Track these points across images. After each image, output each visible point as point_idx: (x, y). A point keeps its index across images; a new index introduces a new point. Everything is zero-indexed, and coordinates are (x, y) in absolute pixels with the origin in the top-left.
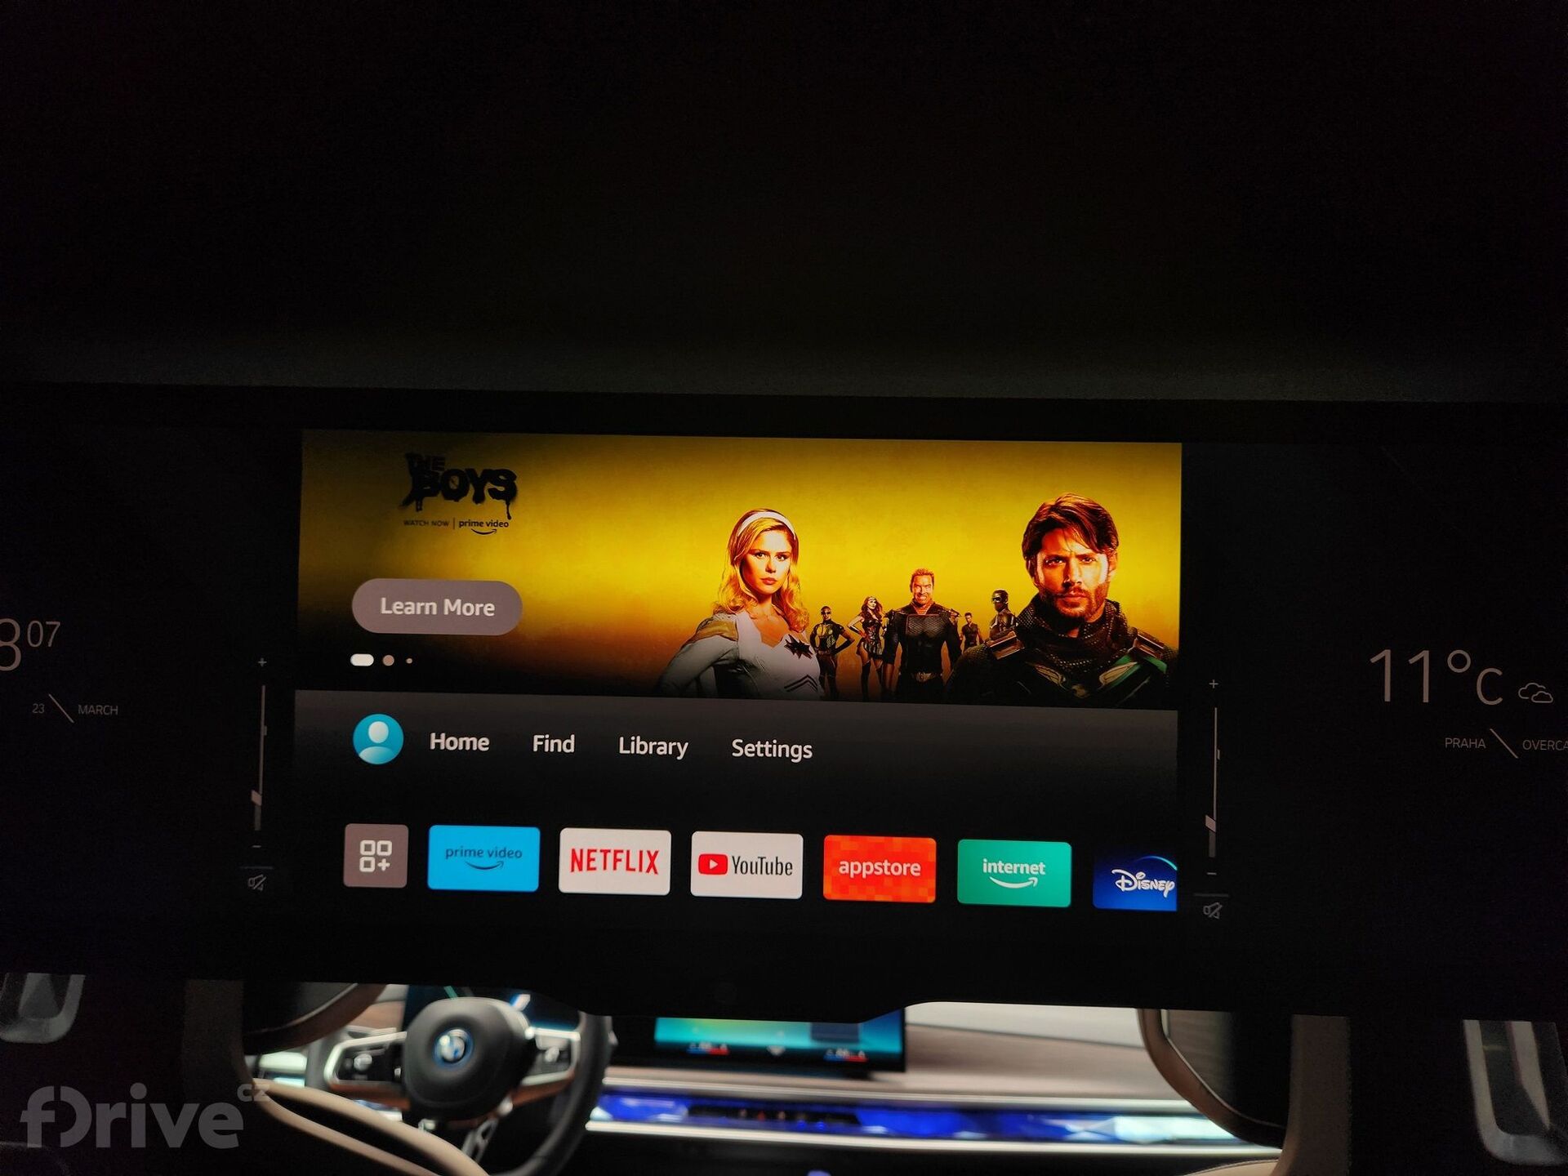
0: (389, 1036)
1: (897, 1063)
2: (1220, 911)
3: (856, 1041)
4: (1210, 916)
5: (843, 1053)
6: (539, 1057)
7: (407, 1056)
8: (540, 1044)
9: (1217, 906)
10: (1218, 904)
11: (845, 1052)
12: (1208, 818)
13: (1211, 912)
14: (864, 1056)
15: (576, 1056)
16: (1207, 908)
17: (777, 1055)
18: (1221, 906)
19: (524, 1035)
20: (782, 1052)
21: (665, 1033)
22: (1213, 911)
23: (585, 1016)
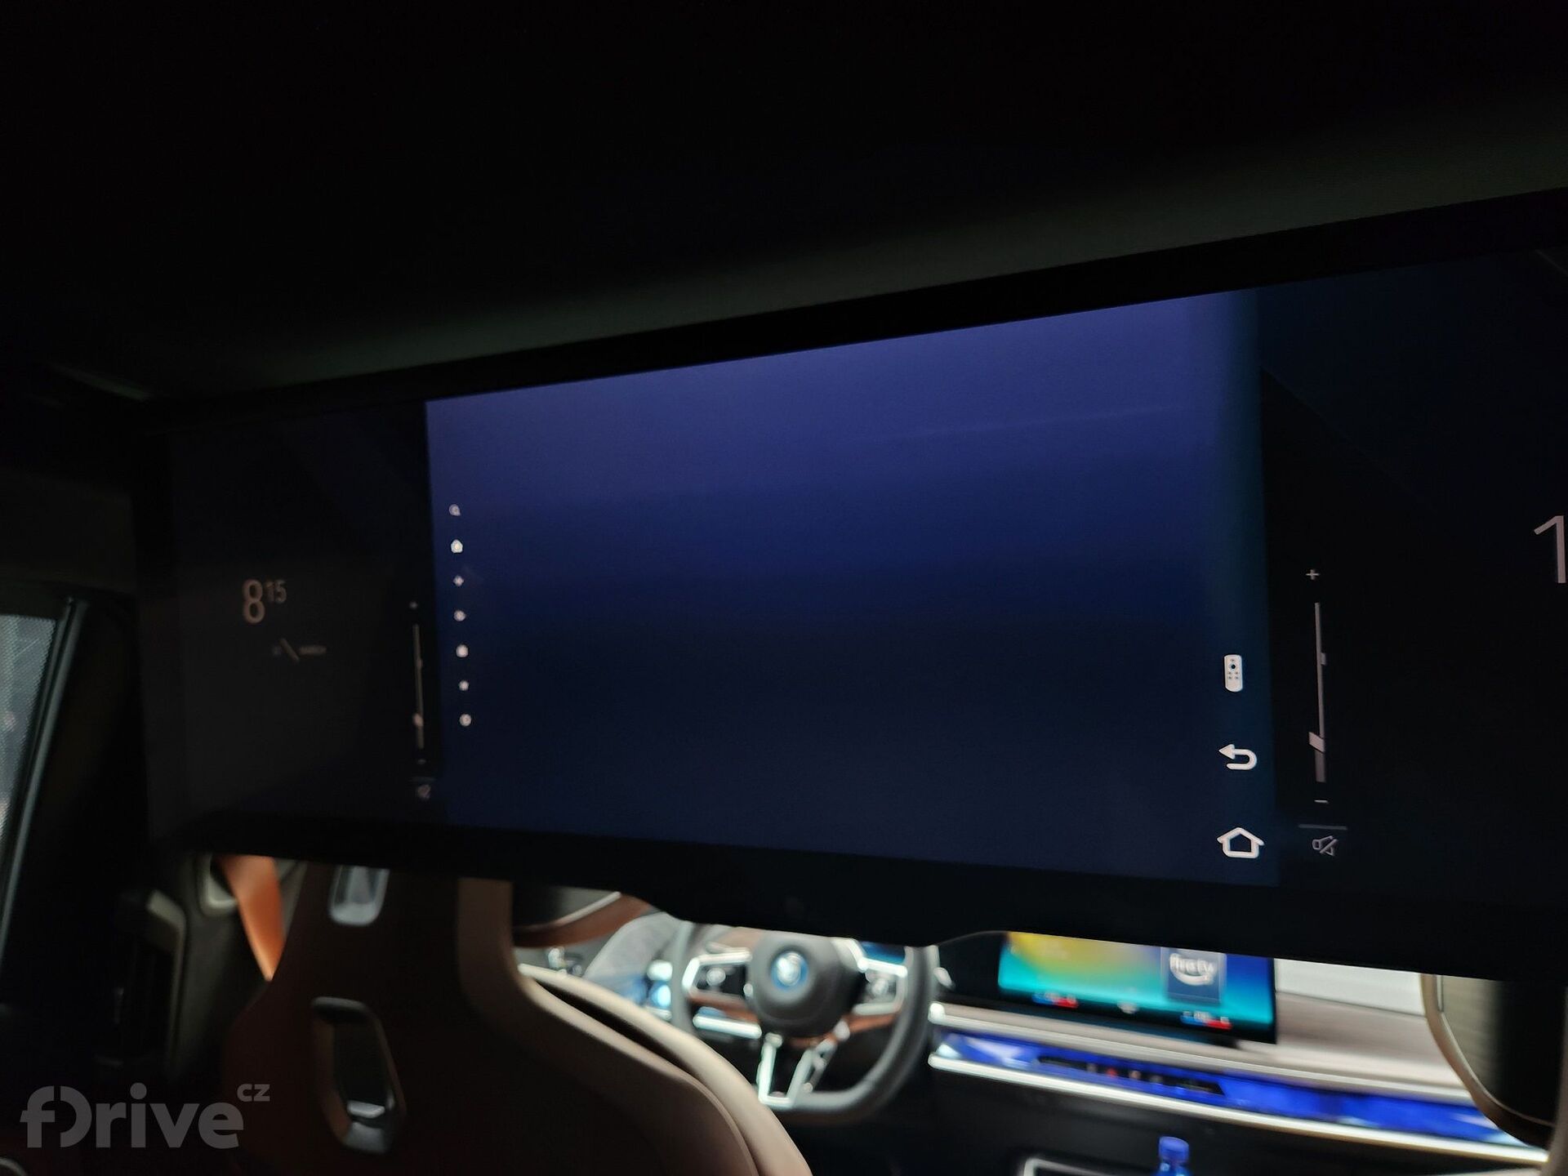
0: (738, 956)
1: (1267, 1034)
2: (1334, 846)
3: (1217, 1004)
4: (1321, 852)
5: (1203, 1016)
6: (868, 987)
7: (752, 974)
8: (868, 977)
9: (1331, 841)
10: (1331, 837)
11: (1204, 1017)
12: (1312, 736)
13: (1324, 846)
14: (1228, 1023)
15: (903, 990)
16: (1317, 843)
17: (1129, 1012)
18: (1335, 840)
19: (856, 965)
20: (1134, 1010)
21: (1010, 978)
22: (1325, 846)
23: (910, 951)
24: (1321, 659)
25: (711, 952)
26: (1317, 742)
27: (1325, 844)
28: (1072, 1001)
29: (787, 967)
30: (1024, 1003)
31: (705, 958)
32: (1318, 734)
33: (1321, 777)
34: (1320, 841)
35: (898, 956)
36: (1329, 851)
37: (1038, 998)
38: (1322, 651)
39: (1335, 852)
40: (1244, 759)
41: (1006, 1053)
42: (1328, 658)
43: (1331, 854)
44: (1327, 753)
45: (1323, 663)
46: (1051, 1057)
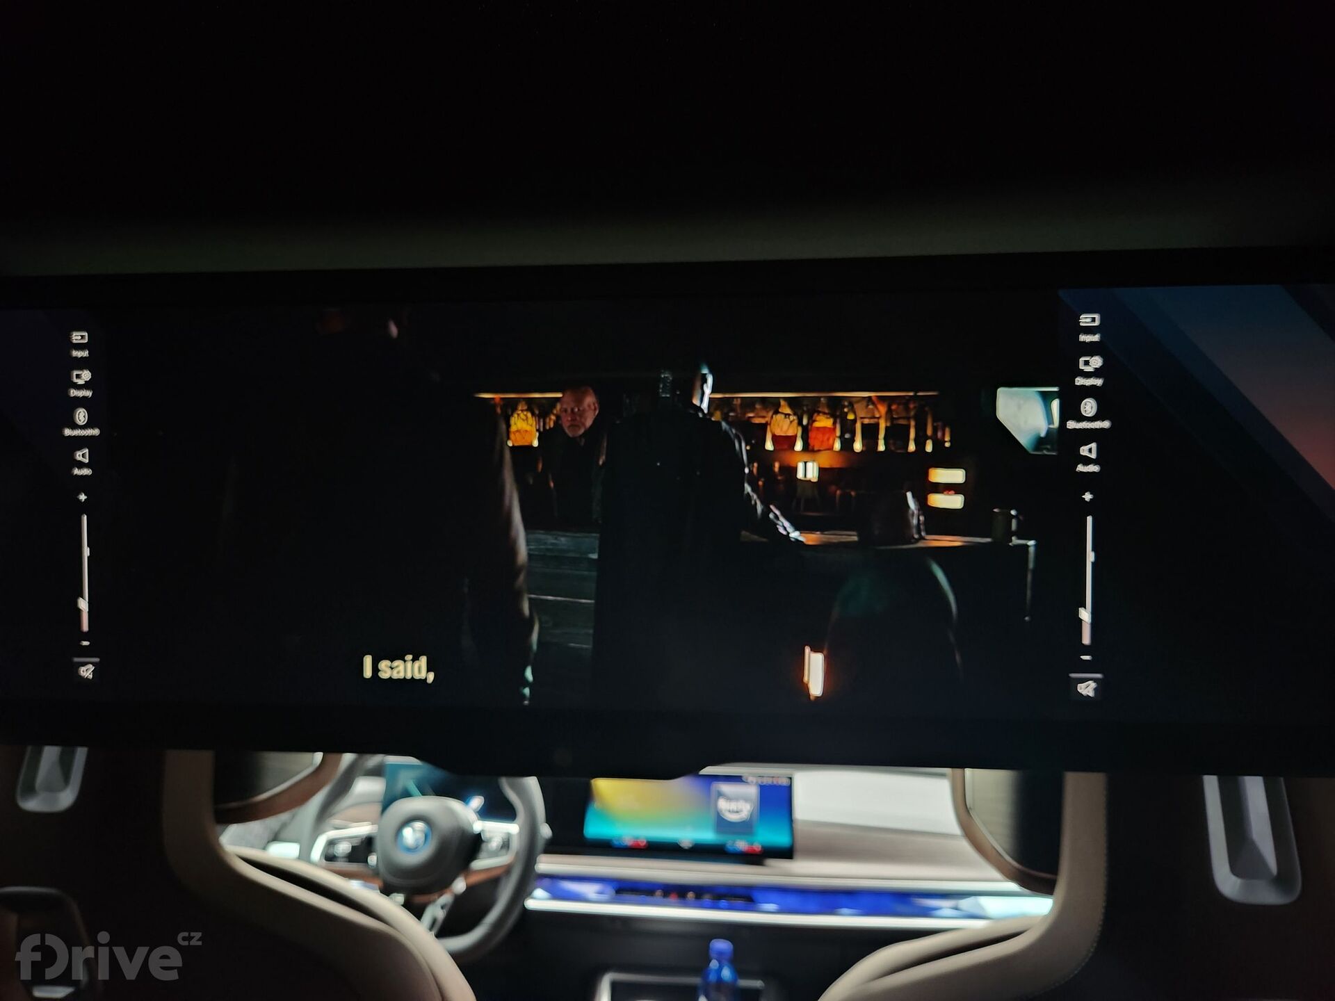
0: (365, 829)
1: (787, 853)
3: (752, 834)
6: (484, 846)
7: (378, 844)
8: (483, 837)
11: (742, 845)
14: (760, 846)
15: (515, 844)
17: (687, 847)
19: (473, 828)
20: (691, 846)
21: (594, 829)
25: (338, 828)
28: (643, 843)
29: (412, 834)
30: (605, 848)
31: (332, 834)
35: (510, 816)
37: (616, 843)
41: (589, 889)
46: (625, 889)
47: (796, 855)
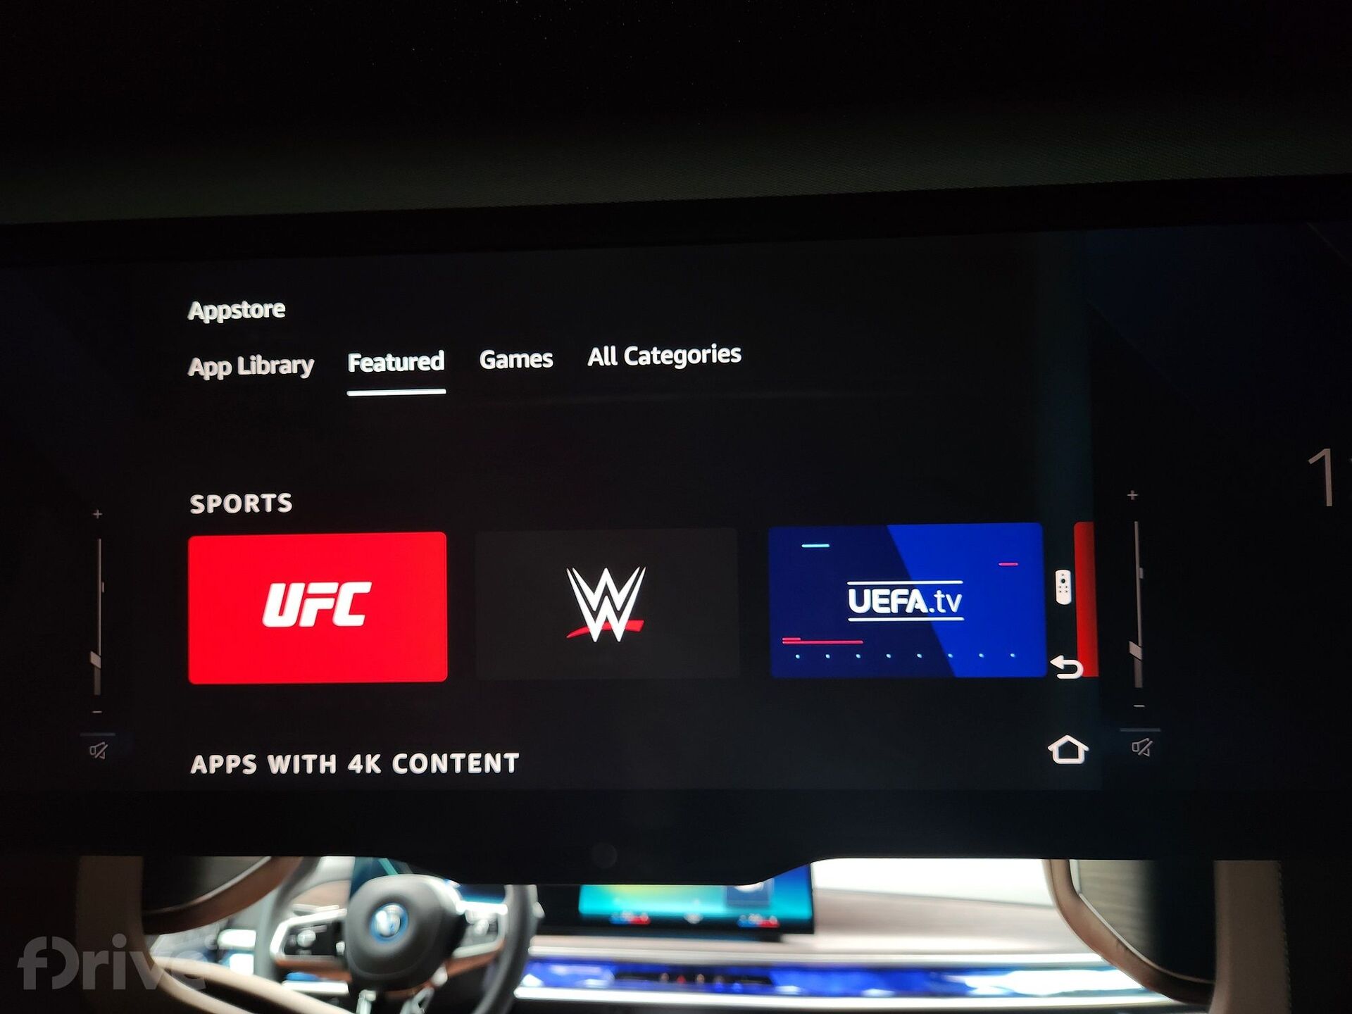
0: (331, 913)
1: (806, 927)
2: (1150, 747)
3: (768, 906)
4: (1139, 754)
5: (756, 919)
6: (468, 929)
7: (346, 930)
8: (469, 919)
9: (1148, 742)
10: (1148, 739)
11: (758, 917)
12: (1132, 645)
13: (1141, 750)
14: (776, 921)
15: (504, 927)
16: (1136, 745)
17: (694, 922)
18: (1151, 742)
19: (455, 909)
20: (698, 920)
21: (590, 904)
22: (1142, 748)
23: (510, 889)
24: (1140, 573)
25: (300, 913)
26: (1136, 650)
27: (1142, 746)
28: (645, 918)
29: (386, 920)
30: (604, 926)
31: (294, 921)
32: (1137, 643)
33: (1139, 683)
34: (1137, 743)
35: (499, 895)
36: (1146, 752)
37: (615, 919)
38: (1141, 566)
39: (1151, 754)
40: (1071, 669)
42: (1145, 573)
43: (1148, 755)
44: (1144, 661)
45: (1142, 577)
46: (626, 972)
47: (817, 929)
